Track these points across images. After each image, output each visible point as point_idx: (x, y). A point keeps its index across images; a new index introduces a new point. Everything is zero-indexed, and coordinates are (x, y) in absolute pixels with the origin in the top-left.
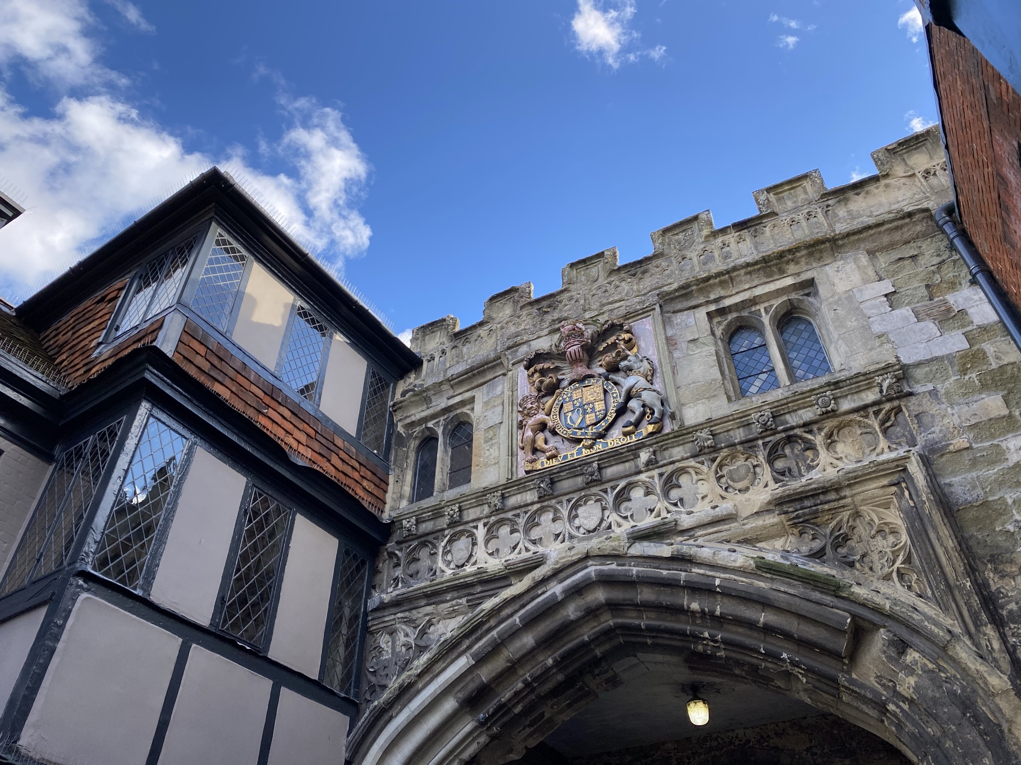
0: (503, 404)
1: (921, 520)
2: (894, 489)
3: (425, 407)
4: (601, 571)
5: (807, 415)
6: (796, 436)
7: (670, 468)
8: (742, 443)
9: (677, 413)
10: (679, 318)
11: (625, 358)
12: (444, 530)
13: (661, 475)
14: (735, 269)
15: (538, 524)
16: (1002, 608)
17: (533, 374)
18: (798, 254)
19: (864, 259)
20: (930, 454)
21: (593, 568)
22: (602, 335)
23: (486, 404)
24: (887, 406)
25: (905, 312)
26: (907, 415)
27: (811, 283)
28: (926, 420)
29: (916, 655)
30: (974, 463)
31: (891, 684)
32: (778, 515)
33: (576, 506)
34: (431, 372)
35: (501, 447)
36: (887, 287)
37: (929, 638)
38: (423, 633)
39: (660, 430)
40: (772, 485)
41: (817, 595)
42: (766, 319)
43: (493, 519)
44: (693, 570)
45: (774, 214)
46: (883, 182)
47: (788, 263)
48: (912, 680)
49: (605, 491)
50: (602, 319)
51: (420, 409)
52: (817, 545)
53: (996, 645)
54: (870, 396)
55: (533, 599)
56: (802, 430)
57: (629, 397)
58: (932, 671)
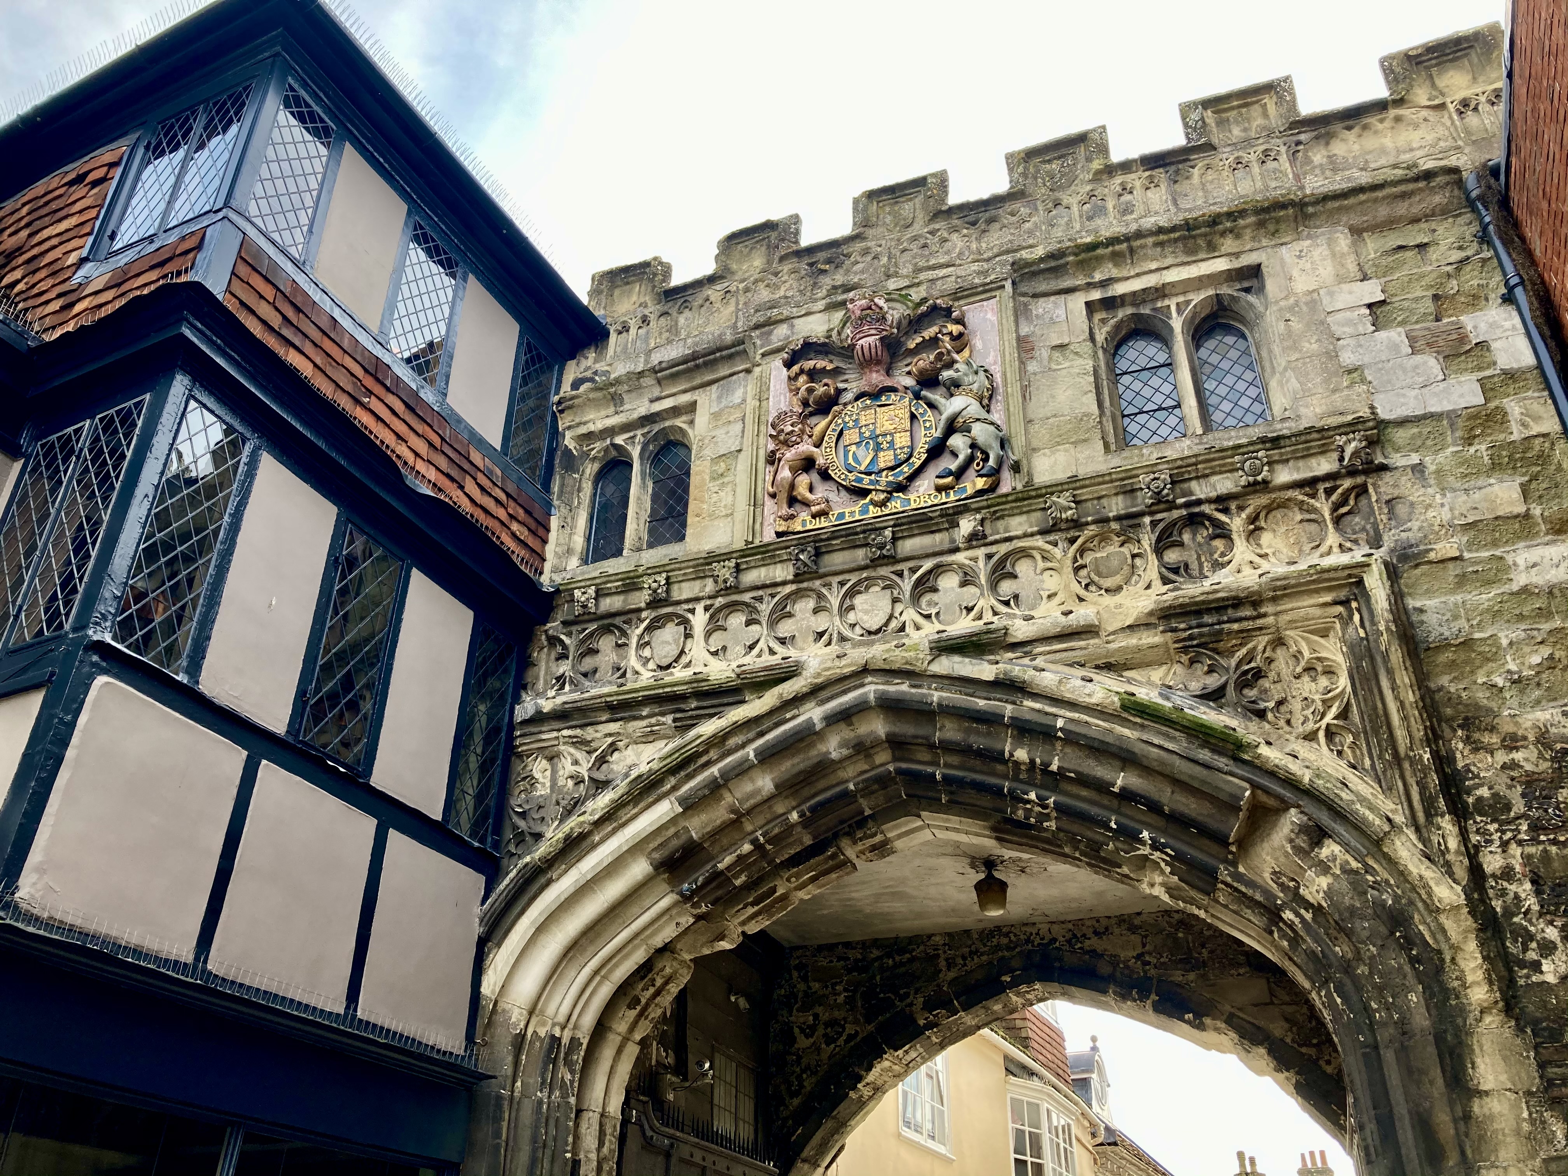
0: (743, 420)
1: (1372, 659)
2: (1340, 609)
3: (612, 410)
4: (884, 692)
5: (1224, 484)
6: (1203, 515)
7: (1004, 548)
8: (1118, 518)
9: (1024, 463)
10: (1041, 307)
11: (950, 364)
12: (640, 610)
13: (989, 557)
14: (1139, 234)
15: (790, 615)
16: (1469, 794)
17: (797, 376)
18: (1241, 222)
19: (1343, 241)
20: (1399, 561)
21: (873, 687)
22: (915, 323)
23: (716, 416)
24: (1347, 483)
25: (1395, 335)
26: (1374, 499)
27: (1255, 272)
28: (1401, 510)
29: (1336, 849)
30: (1462, 581)
31: (1292, 884)
32: (1163, 632)
33: (852, 593)
34: (625, 354)
35: (738, 490)
36: (1372, 291)
37: (1358, 827)
38: (602, 760)
39: (993, 488)
40: (1159, 587)
41: (1205, 755)
42: (1177, 323)
43: (720, 601)
44: (1026, 703)
45: (1210, 147)
46: (1393, 112)
47: (1223, 234)
48: (1324, 882)
49: (900, 574)
50: (916, 295)
51: (603, 413)
52: (1213, 681)
53: (1453, 843)
54: (1324, 465)
55: (777, 725)
56: (1213, 506)
57: (951, 428)
58: (1356, 872)
